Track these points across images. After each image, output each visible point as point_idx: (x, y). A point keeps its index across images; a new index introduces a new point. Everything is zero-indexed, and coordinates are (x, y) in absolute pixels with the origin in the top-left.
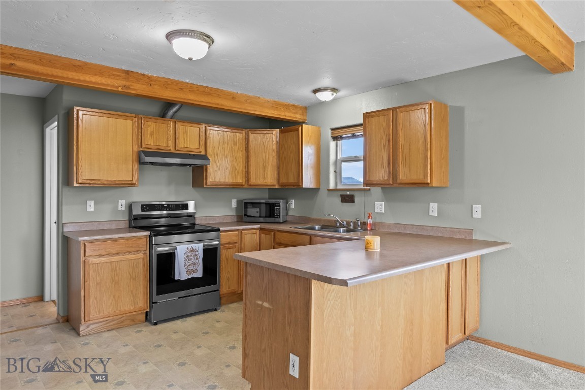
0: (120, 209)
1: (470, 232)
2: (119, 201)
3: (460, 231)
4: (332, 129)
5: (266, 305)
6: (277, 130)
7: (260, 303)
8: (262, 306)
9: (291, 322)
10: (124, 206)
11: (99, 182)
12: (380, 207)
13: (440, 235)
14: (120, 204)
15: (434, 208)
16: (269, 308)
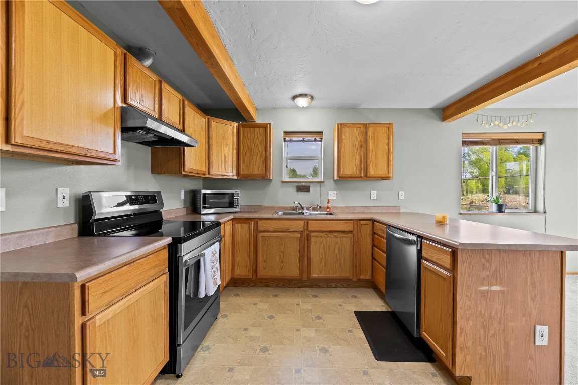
0: (60, 204)
1: (399, 208)
2: (60, 190)
3: (393, 207)
4: (285, 132)
5: (495, 288)
6: (236, 124)
7: (486, 288)
8: (488, 292)
9: (535, 297)
10: (67, 198)
11: (63, 149)
12: (332, 194)
13: (380, 211)
14: (60, 196)
15: (374, 195)
16: (501, 291)
